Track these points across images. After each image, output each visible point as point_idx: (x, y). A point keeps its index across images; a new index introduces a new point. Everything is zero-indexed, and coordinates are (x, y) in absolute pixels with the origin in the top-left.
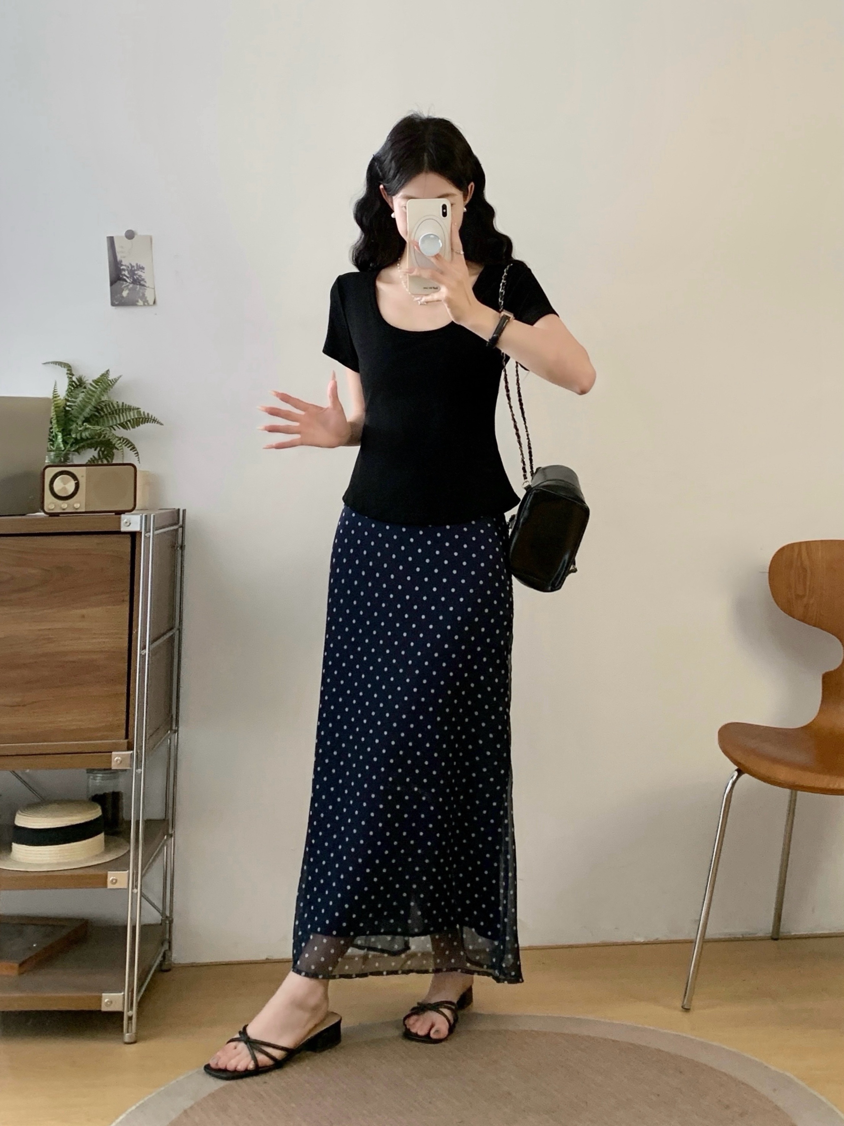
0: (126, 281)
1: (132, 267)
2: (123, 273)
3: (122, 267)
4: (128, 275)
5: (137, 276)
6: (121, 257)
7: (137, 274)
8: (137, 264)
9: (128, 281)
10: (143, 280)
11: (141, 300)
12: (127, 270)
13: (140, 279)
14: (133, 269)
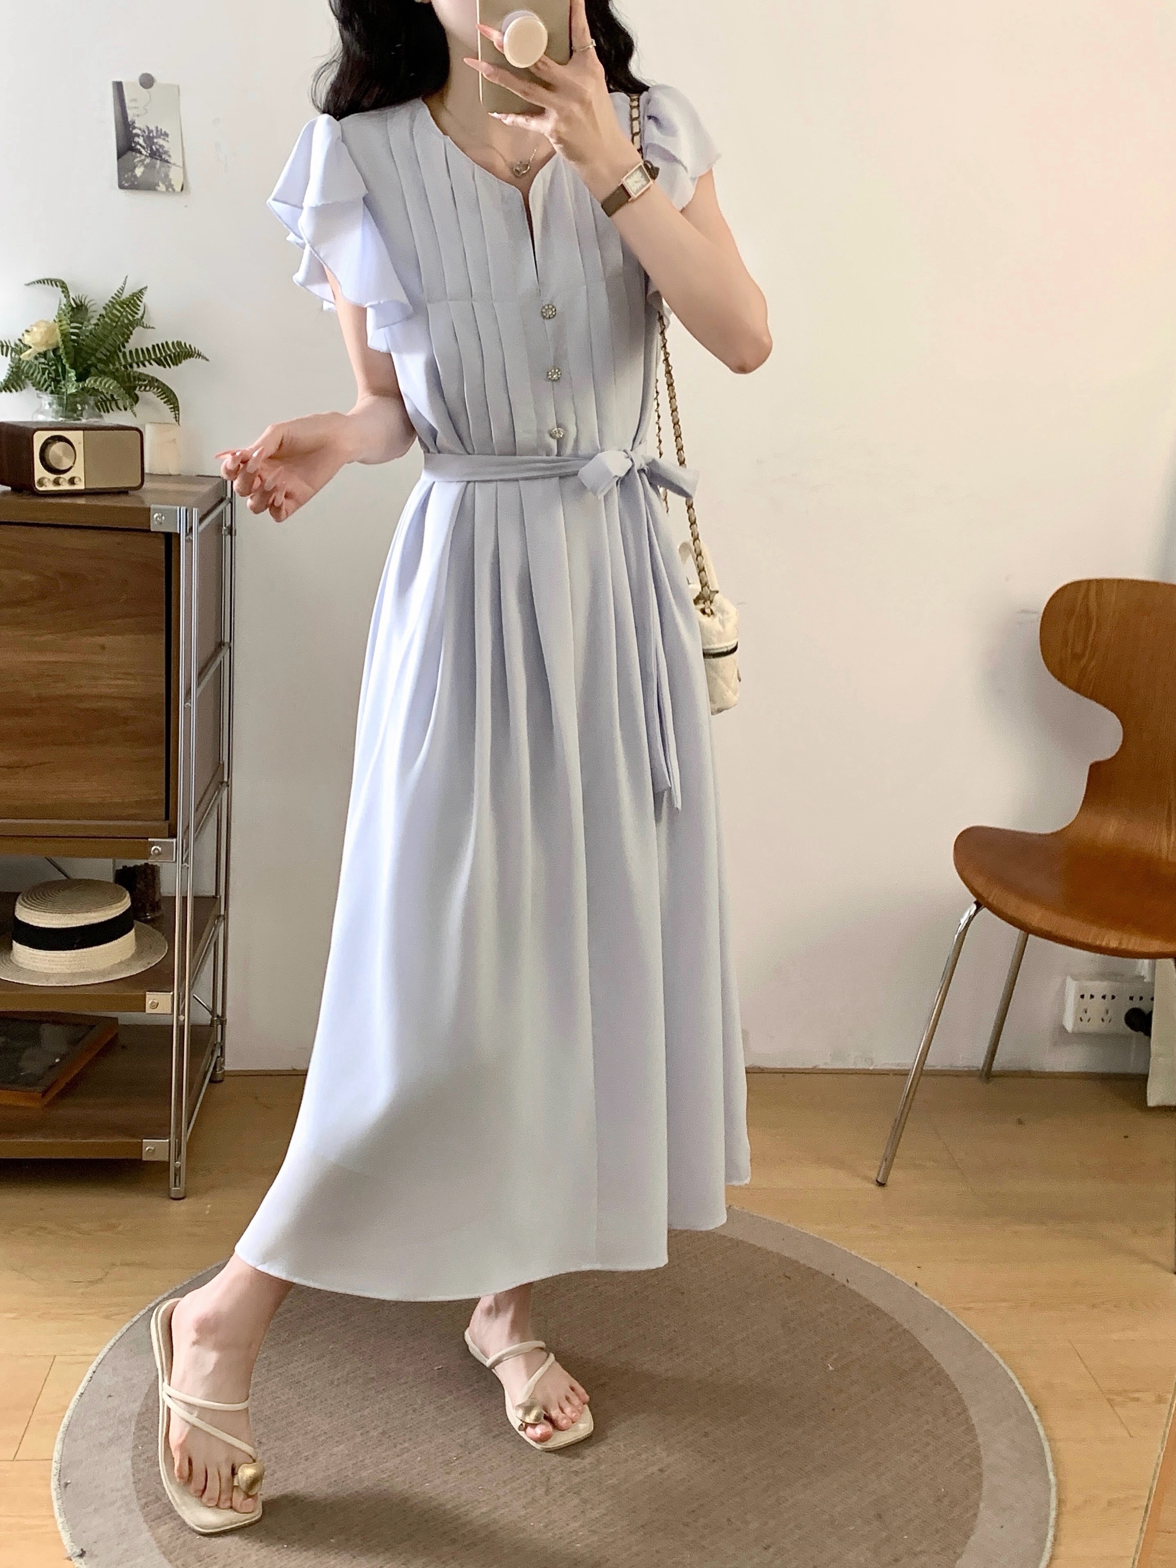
0: (141, 153)
1: (150, 131)
2: (136, 139)
3: (135, 131)
4: (143, 144)
5: (158, 147)
6: (134, 116)
7: (157, 143)
8: (157, 128)
9: (144, 152)
10: (166, 152)
11: (164, 183)
12: (143, 136)
13: (161, 150)
14: (151, 135)
